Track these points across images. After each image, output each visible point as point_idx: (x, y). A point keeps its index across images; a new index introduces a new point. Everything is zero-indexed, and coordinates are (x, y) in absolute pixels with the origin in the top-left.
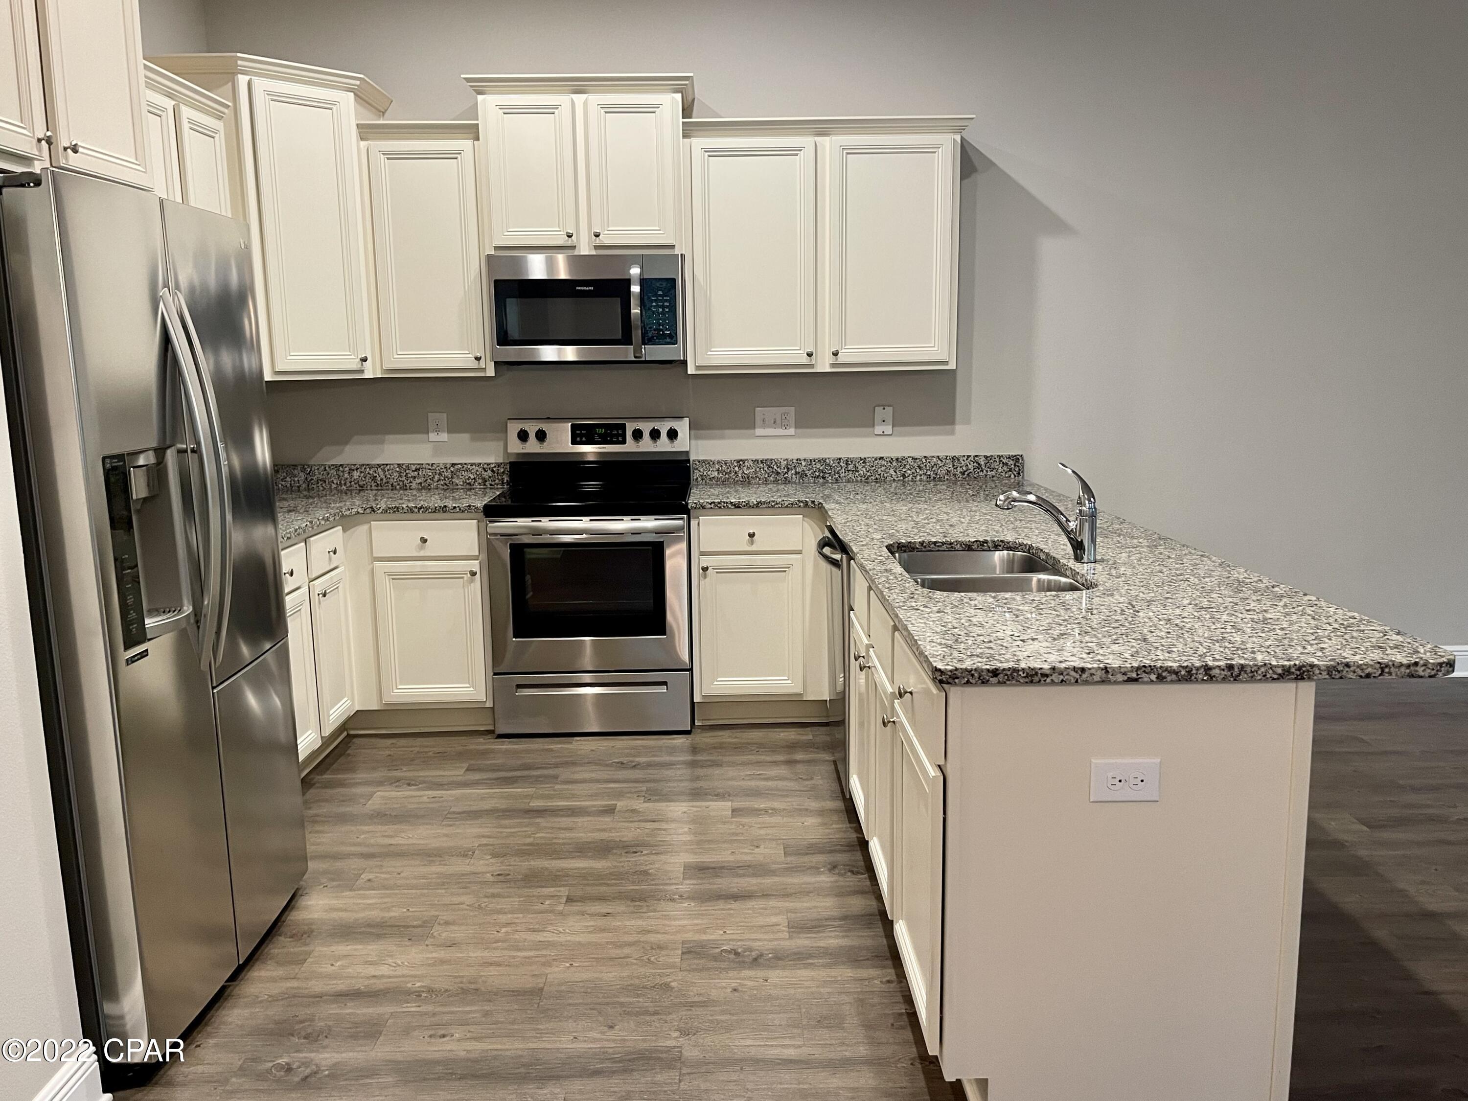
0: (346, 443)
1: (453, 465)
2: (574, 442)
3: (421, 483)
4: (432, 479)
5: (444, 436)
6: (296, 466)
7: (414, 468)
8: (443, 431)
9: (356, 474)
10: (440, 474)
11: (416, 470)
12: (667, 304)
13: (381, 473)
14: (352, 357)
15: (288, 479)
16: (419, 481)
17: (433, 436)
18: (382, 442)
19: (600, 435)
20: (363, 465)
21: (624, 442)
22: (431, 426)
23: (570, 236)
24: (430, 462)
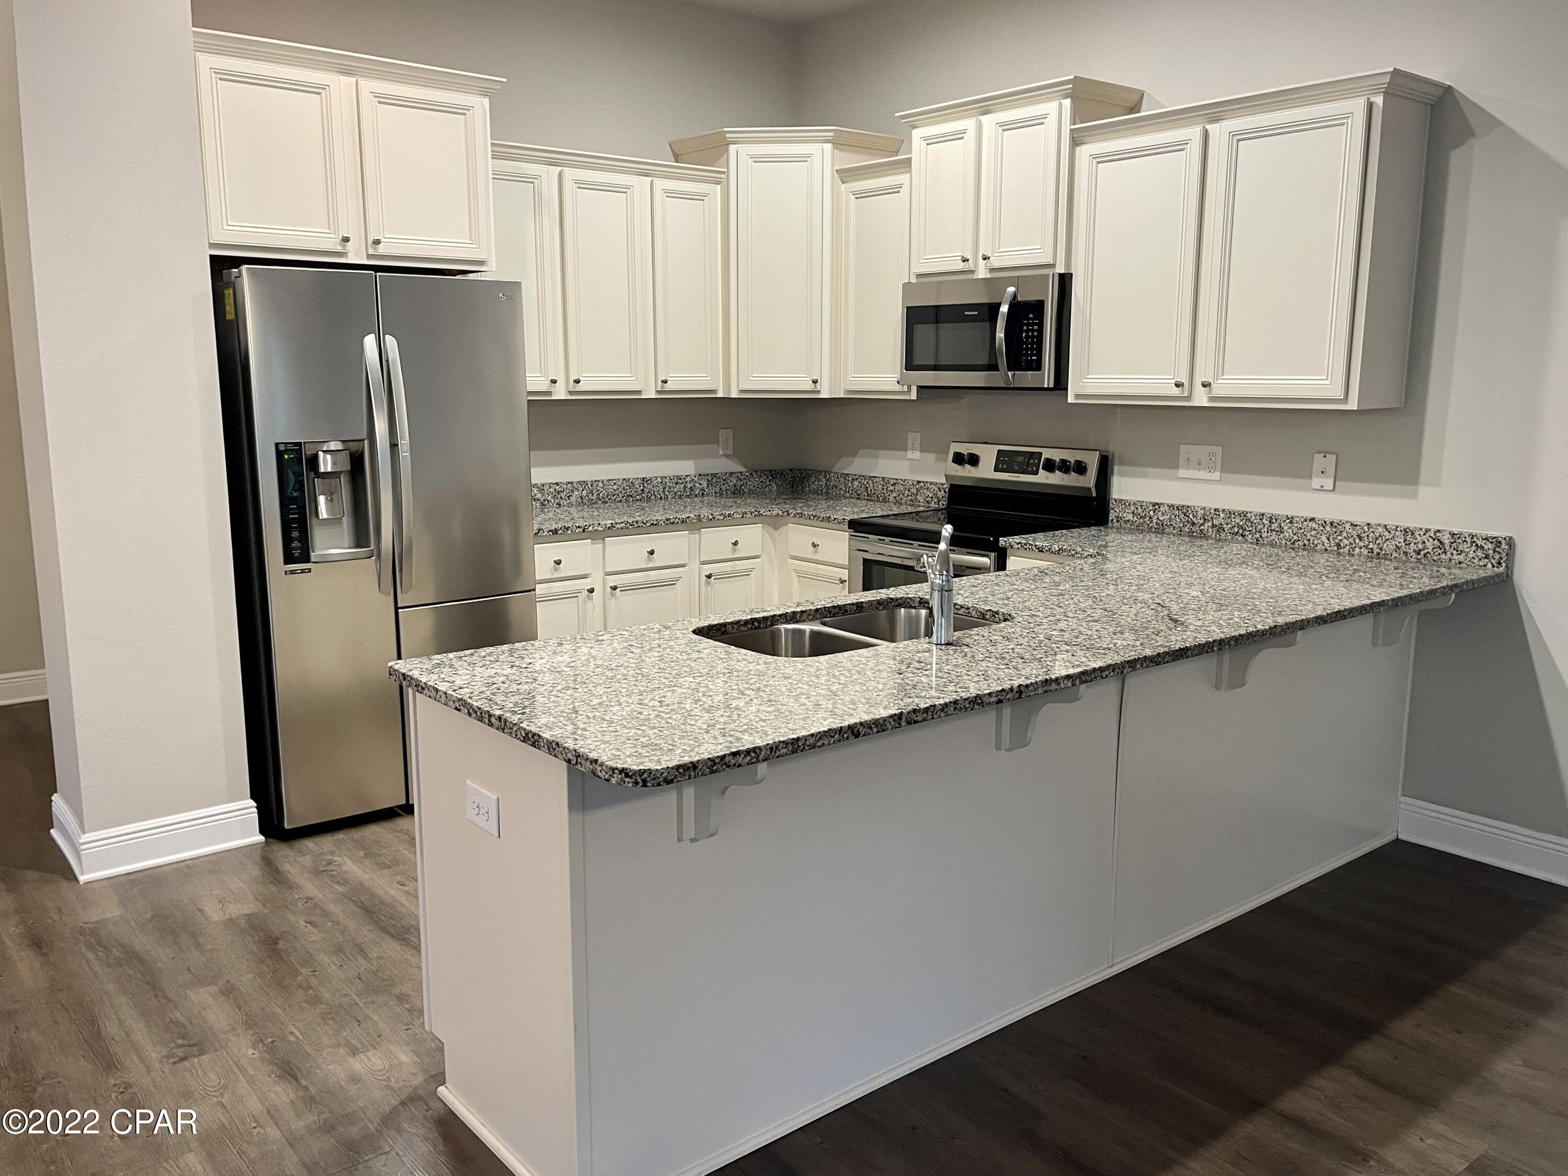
0: (854, 455)
1: (919, 482)
2: (996, 469)
3: (895, 497)
4: (903, 494)
5: (917, 455)
6: (821, 472)
7: (892, 482)
8: (916, 450)
9: (856, 483)
10: (909, 490)
11: (894, 484)
12: (1036, 327)
13: (871, 485)
14: (806, 378)
15: (816, 483)
16: (894, 495)
17: (910, 455)
18: (877, 457)
19: (1019, 464)
20: (861, 476)
21: (1036, 473)
22: (910, 445)
23: (965, 260)
24: (903, 478)
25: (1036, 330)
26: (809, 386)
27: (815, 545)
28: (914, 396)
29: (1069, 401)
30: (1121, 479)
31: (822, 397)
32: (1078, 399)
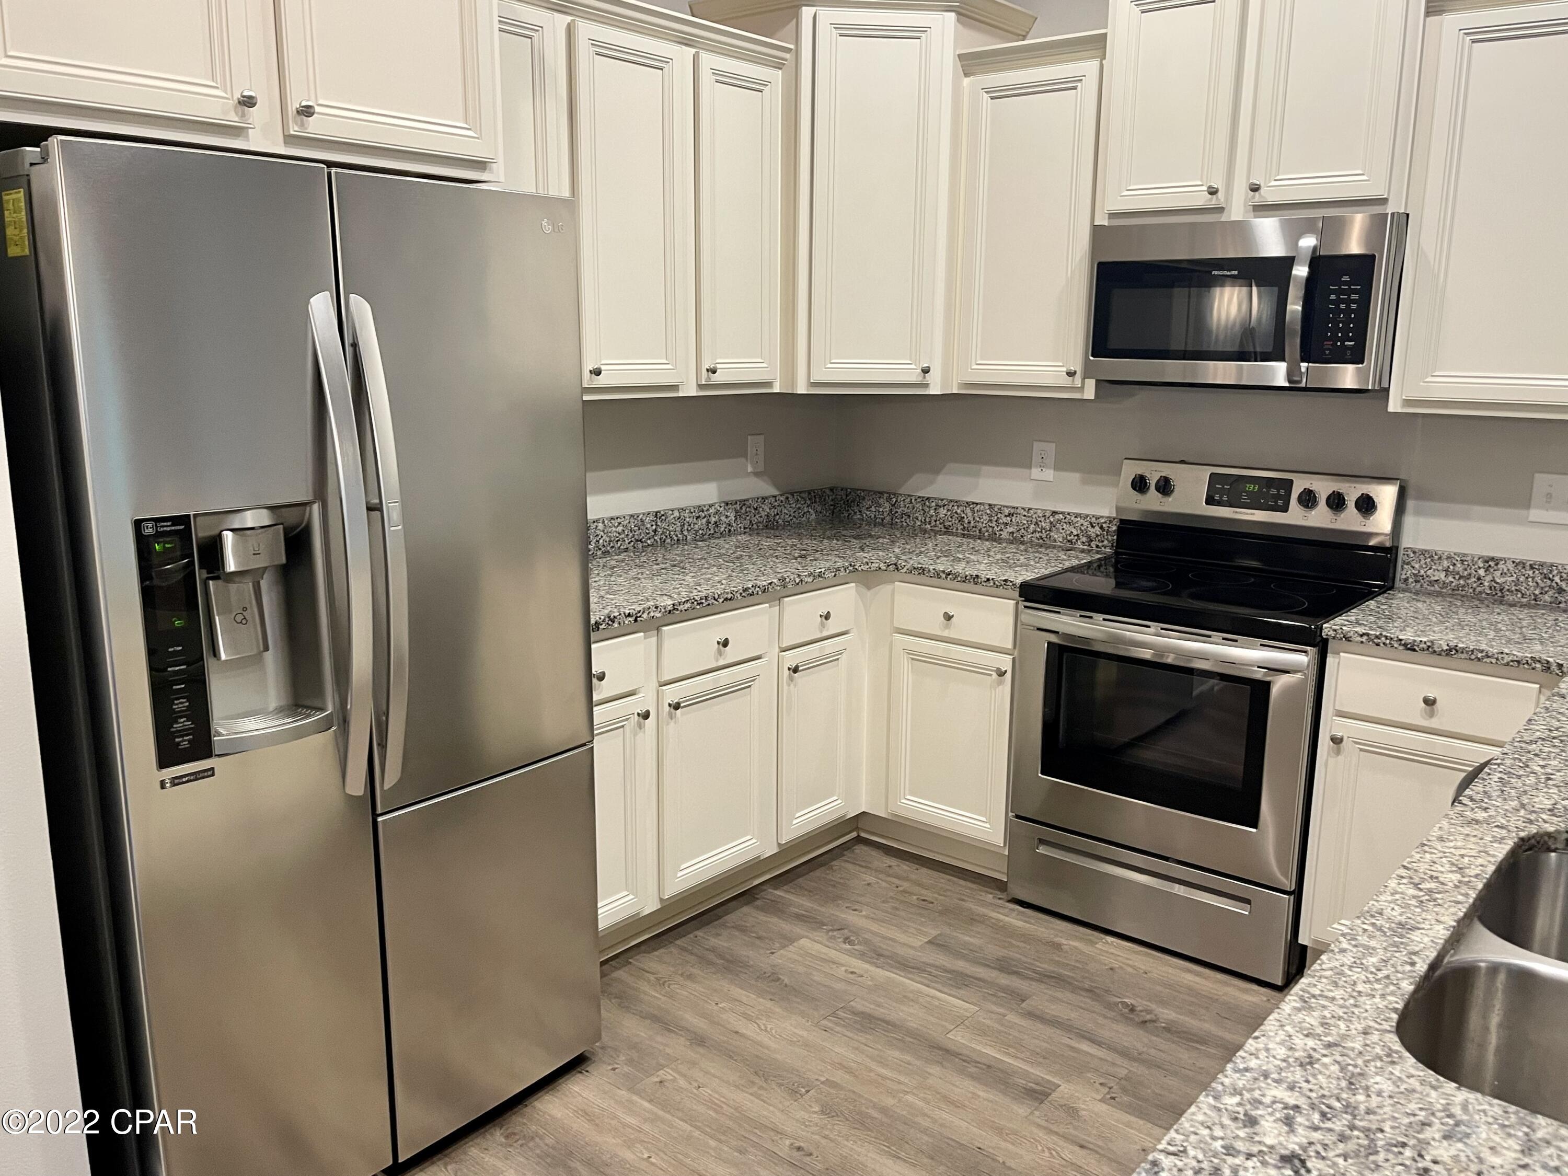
0: (937, 471)
1: (1054, 513)
2: (1210, 501)
3: (1013, 533)
4: (1026, 529)
5: (1049, 474)
6: (881, 493)
7: (1007, 511)
8: (1048, 467)
9: (943, 512)
10: (1036, 524)
11: (1009, 515)
12: (1354, 297)
13: (970, 514)
14: (913, 366)
15: (873, 509)
16: (1011, 530)
17: (1036, 473)
18: (977, 475)
19: (1250, 494)
20: (951, 501)
21: (1285, 509)
22: (1036, 458)
23: (1213, 192)
24: (1027, 506)
25: (1354, 302)
26: (914, 376)
27: (948, 617)
28: (1089, 393)
29: (1391, 409)
30: (1422, 520)
31: (931, 393)
32: (1409, 406)
